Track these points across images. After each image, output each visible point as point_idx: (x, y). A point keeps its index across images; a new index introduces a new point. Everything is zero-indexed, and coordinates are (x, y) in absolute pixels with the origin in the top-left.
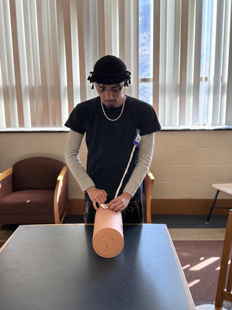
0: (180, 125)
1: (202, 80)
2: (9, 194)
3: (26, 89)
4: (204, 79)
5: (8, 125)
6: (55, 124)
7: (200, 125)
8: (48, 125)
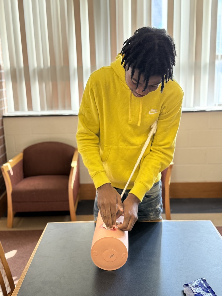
0: (194, 106)
1: (218, 58)
2: (21, 180)
3: (34, 70)
4: (220, 57)
5: (17, 109)
6: (64, 108)
7: (215, 105)
8: (57, 108)
